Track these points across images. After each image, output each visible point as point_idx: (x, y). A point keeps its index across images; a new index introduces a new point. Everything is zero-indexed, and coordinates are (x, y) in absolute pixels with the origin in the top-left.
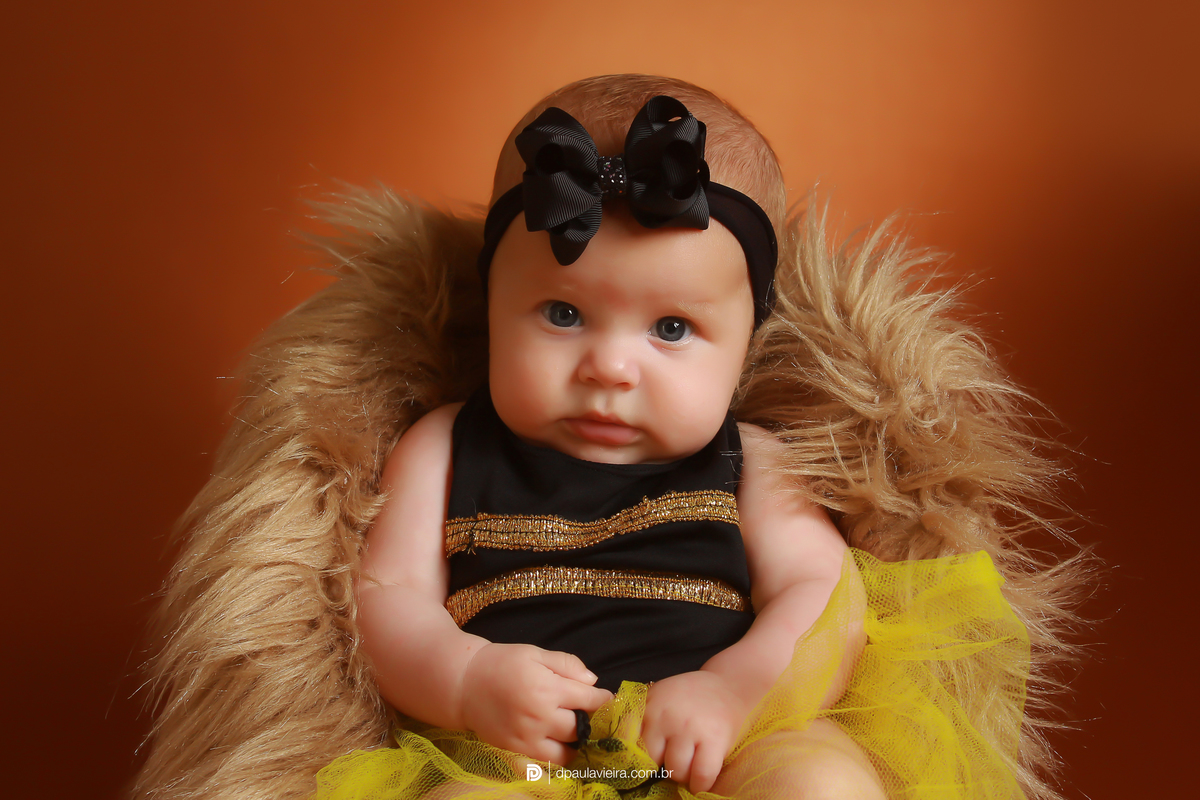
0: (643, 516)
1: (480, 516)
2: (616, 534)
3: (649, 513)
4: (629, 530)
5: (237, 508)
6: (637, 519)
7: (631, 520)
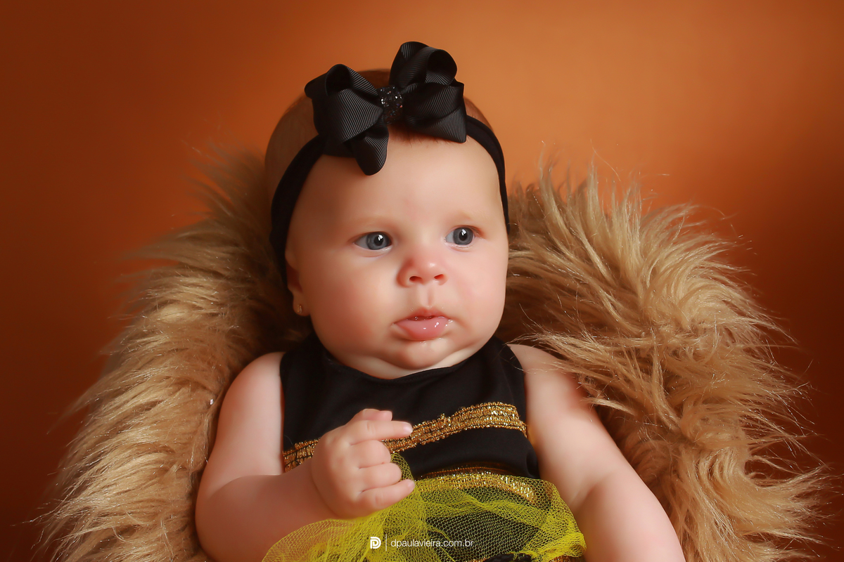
0: (441, 429)
1: (297, 446)
2: (419, 444)
3: (446, 426)
4: (429, 440)
5: (128, 401)
6: (436, 431)
7: (431, 432)
